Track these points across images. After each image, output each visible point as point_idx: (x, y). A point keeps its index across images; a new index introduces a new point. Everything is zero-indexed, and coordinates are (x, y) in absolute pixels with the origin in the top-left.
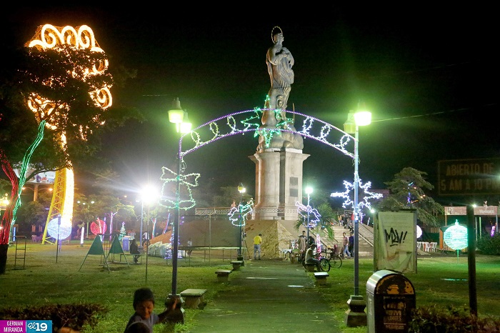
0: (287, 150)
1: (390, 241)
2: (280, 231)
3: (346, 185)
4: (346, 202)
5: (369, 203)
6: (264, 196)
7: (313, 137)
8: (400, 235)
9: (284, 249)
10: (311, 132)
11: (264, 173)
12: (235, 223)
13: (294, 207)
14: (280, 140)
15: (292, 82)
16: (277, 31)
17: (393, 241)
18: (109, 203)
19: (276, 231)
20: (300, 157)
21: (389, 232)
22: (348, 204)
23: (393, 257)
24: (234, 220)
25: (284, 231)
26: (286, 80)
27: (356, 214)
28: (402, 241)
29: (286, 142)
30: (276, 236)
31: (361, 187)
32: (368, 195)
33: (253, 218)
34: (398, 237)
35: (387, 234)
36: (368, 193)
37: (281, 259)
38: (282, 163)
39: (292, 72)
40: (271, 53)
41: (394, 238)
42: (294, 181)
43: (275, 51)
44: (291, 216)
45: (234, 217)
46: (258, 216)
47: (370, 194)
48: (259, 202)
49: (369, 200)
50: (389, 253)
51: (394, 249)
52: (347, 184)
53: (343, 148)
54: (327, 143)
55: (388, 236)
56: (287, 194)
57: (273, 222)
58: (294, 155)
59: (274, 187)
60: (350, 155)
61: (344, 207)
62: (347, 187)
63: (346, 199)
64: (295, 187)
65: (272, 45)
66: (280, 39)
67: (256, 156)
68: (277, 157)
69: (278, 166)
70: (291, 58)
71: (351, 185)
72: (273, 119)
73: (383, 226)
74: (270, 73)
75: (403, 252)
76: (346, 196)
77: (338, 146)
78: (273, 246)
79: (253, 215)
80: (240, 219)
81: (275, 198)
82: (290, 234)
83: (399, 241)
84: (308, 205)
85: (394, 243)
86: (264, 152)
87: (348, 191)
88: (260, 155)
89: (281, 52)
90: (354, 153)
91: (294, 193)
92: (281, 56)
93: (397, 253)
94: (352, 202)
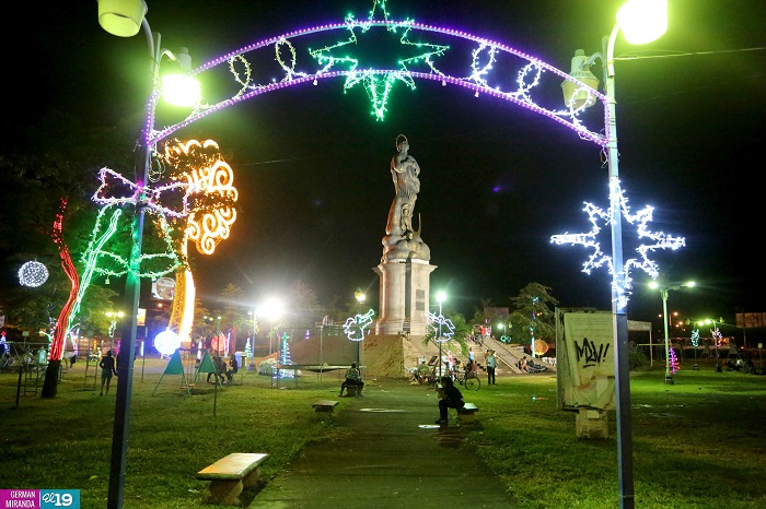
0: (413, 260)
1: (583, 359)
2: (405, 347)
3: (591, 214)
4: (592, 257)
5: (651, 263)
6: (388, 309)
7: (497, 91)
8: (598, 350)
9: (410, 368)
10: (492, 79)
11: (389, 285)
12: (352, 336)
13: (420, 320)
14: (405, 251)
15: (418, 190)
16: (402, 140)
17: (588, 359)
18: (232, 318)
19: (401, 347)
20: (427, 268)
21: (581, 345)
22: (597, 265)
23: (588, 385)
24: (350, 333)
25: (410, 347)
26: (411, 188)
27: (621, 291)
28: (602, 358)
29: (411, 253)
30: (401, 353)
31: (630, 219)
32: (647, 241)
33: (377, 333)
34: (595, 352)
35: (577, 348)
36: (648, 234)
37: (407, 379)
38: (408, 275)
39: (417, 180)
40: (396, 161)
41: (589, 355)
42: (420, 294)
43: (400, 158)
44: (418, 330)
45: (351, 329)
46: (382, 329)
47: (653, 237)
48: (383, 316)
49: (651, 255)
50: (583, 379)
51: (589, 372)
52: (591, 209)
53: (576, 121)
54: (534, 106)
55: (579, 351)
56: (413, 308)
57: (399, 337)
58: (421, 266)
59: (399, 300)
60: (595, 137)
61: (588, 272)
62: (593, 220)
63: (592, 250)
64: (421, 301)
65: (398, 153)
66: (406, 148)
67: (380, 267)
68: (402, 269)
69: (404, 278)
70: (415, 166)
71: (602, 215)
72: (398, 228)
73: (572, 336)
74: (395, 181)
75: (601, 376)
76: (591, 243)
77: (564, 113)
78: (398, 364)
79: (377, 330)
80: (358, 331)
81: (400, 313)
82: (416, 350)
83: (598, 359)
84: (441, 316)
85: (590, 363)
86: (388, 263)
87: (596, 229)
88: (385, 267)
89: (406, 160)
90: (604, 133)
91: (420, 307)
92: (406, 164)
93: (594, 378)
94: (608, 258)
